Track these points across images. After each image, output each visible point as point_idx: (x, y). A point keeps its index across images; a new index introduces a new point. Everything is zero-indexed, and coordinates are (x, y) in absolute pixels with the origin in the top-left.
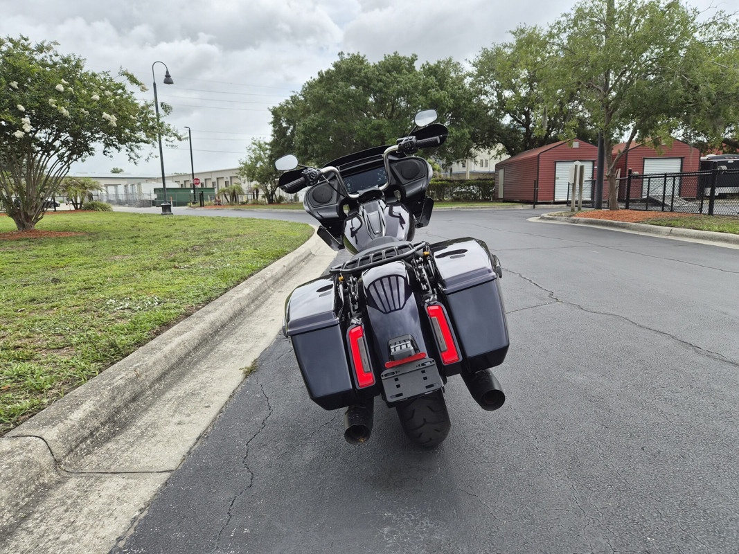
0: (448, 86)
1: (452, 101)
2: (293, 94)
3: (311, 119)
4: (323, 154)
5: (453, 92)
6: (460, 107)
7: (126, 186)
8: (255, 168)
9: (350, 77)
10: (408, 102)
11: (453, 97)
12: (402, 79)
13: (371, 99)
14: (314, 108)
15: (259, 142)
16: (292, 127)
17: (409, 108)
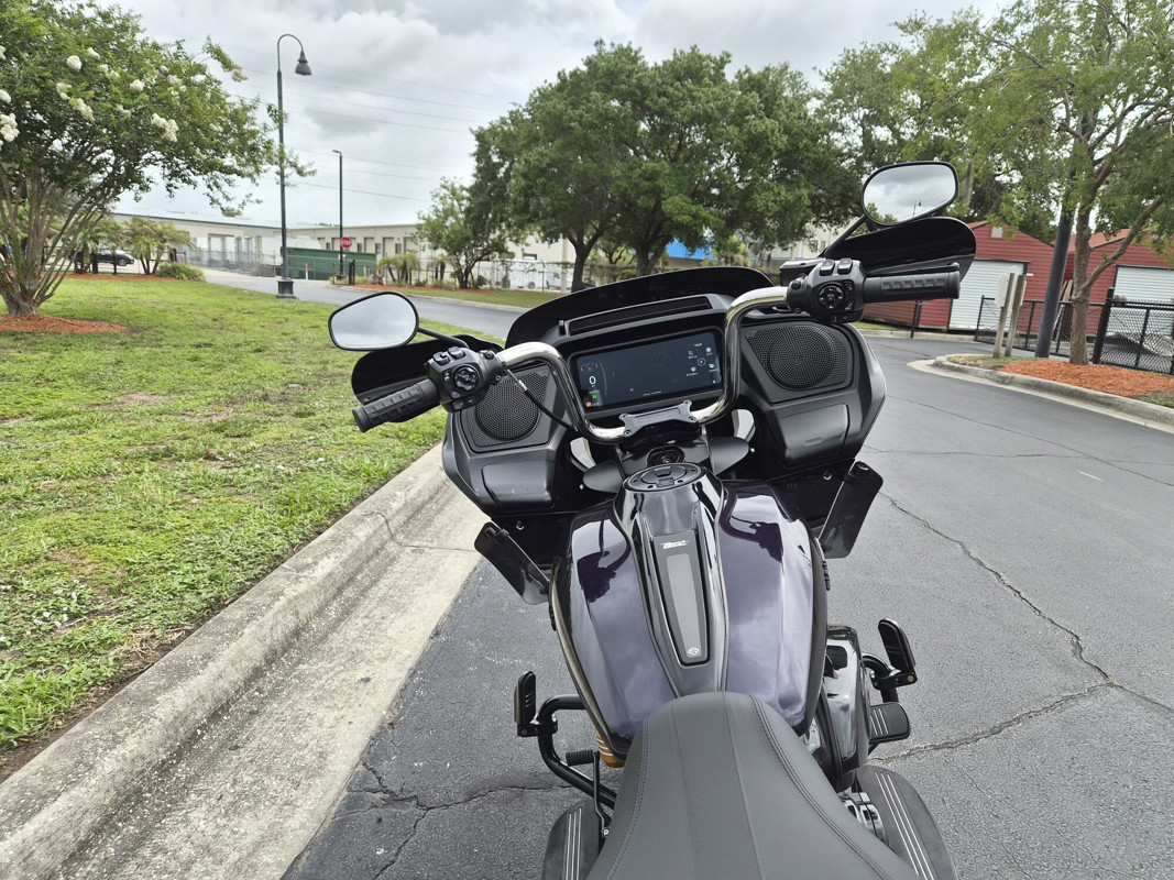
0: (780, 112)
1: (785, 138)
2: (514, 109)
3: (539, 153)
4: (554, 215)
5: (787, 122)
6: (797, 149)
7: (238, 239)
8: (443, 227)
9: (612, 83)
10: (708, 135)
11: (787, 131)
12: (700, 94)
13: (644, 126)
14: (546, 134)
15: (453, 184)
16: (507, 164)
17: (709, 146)
